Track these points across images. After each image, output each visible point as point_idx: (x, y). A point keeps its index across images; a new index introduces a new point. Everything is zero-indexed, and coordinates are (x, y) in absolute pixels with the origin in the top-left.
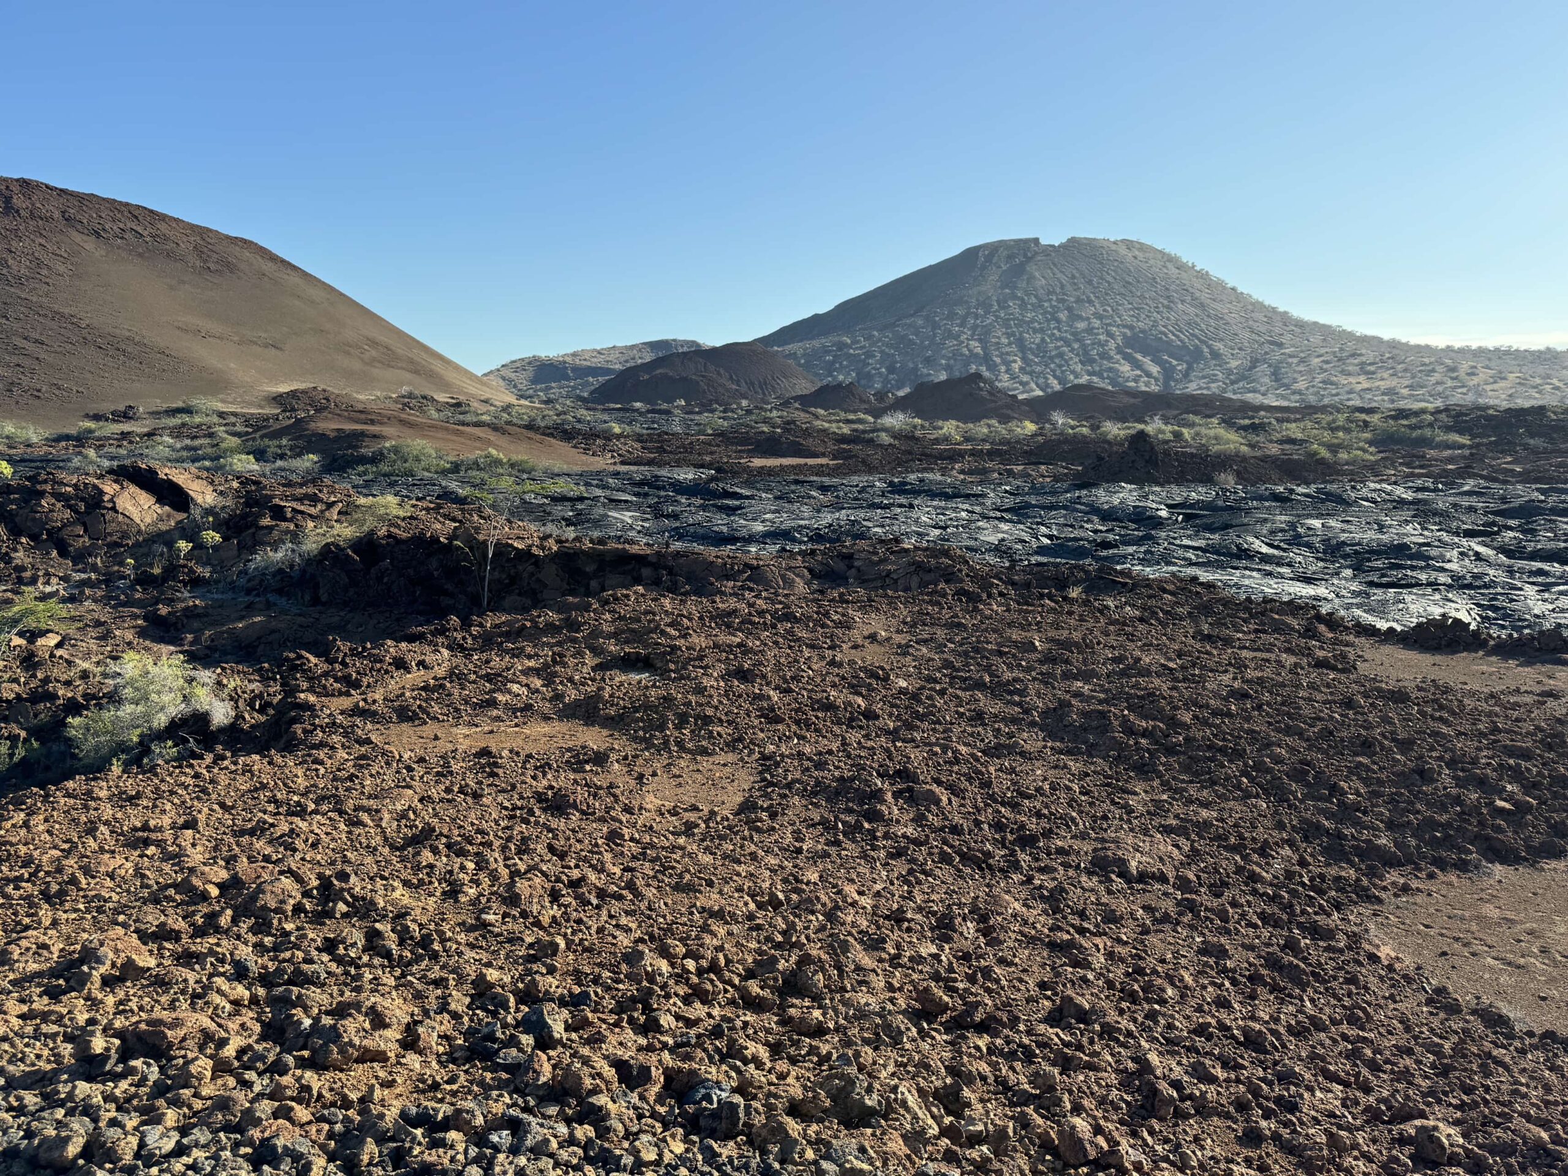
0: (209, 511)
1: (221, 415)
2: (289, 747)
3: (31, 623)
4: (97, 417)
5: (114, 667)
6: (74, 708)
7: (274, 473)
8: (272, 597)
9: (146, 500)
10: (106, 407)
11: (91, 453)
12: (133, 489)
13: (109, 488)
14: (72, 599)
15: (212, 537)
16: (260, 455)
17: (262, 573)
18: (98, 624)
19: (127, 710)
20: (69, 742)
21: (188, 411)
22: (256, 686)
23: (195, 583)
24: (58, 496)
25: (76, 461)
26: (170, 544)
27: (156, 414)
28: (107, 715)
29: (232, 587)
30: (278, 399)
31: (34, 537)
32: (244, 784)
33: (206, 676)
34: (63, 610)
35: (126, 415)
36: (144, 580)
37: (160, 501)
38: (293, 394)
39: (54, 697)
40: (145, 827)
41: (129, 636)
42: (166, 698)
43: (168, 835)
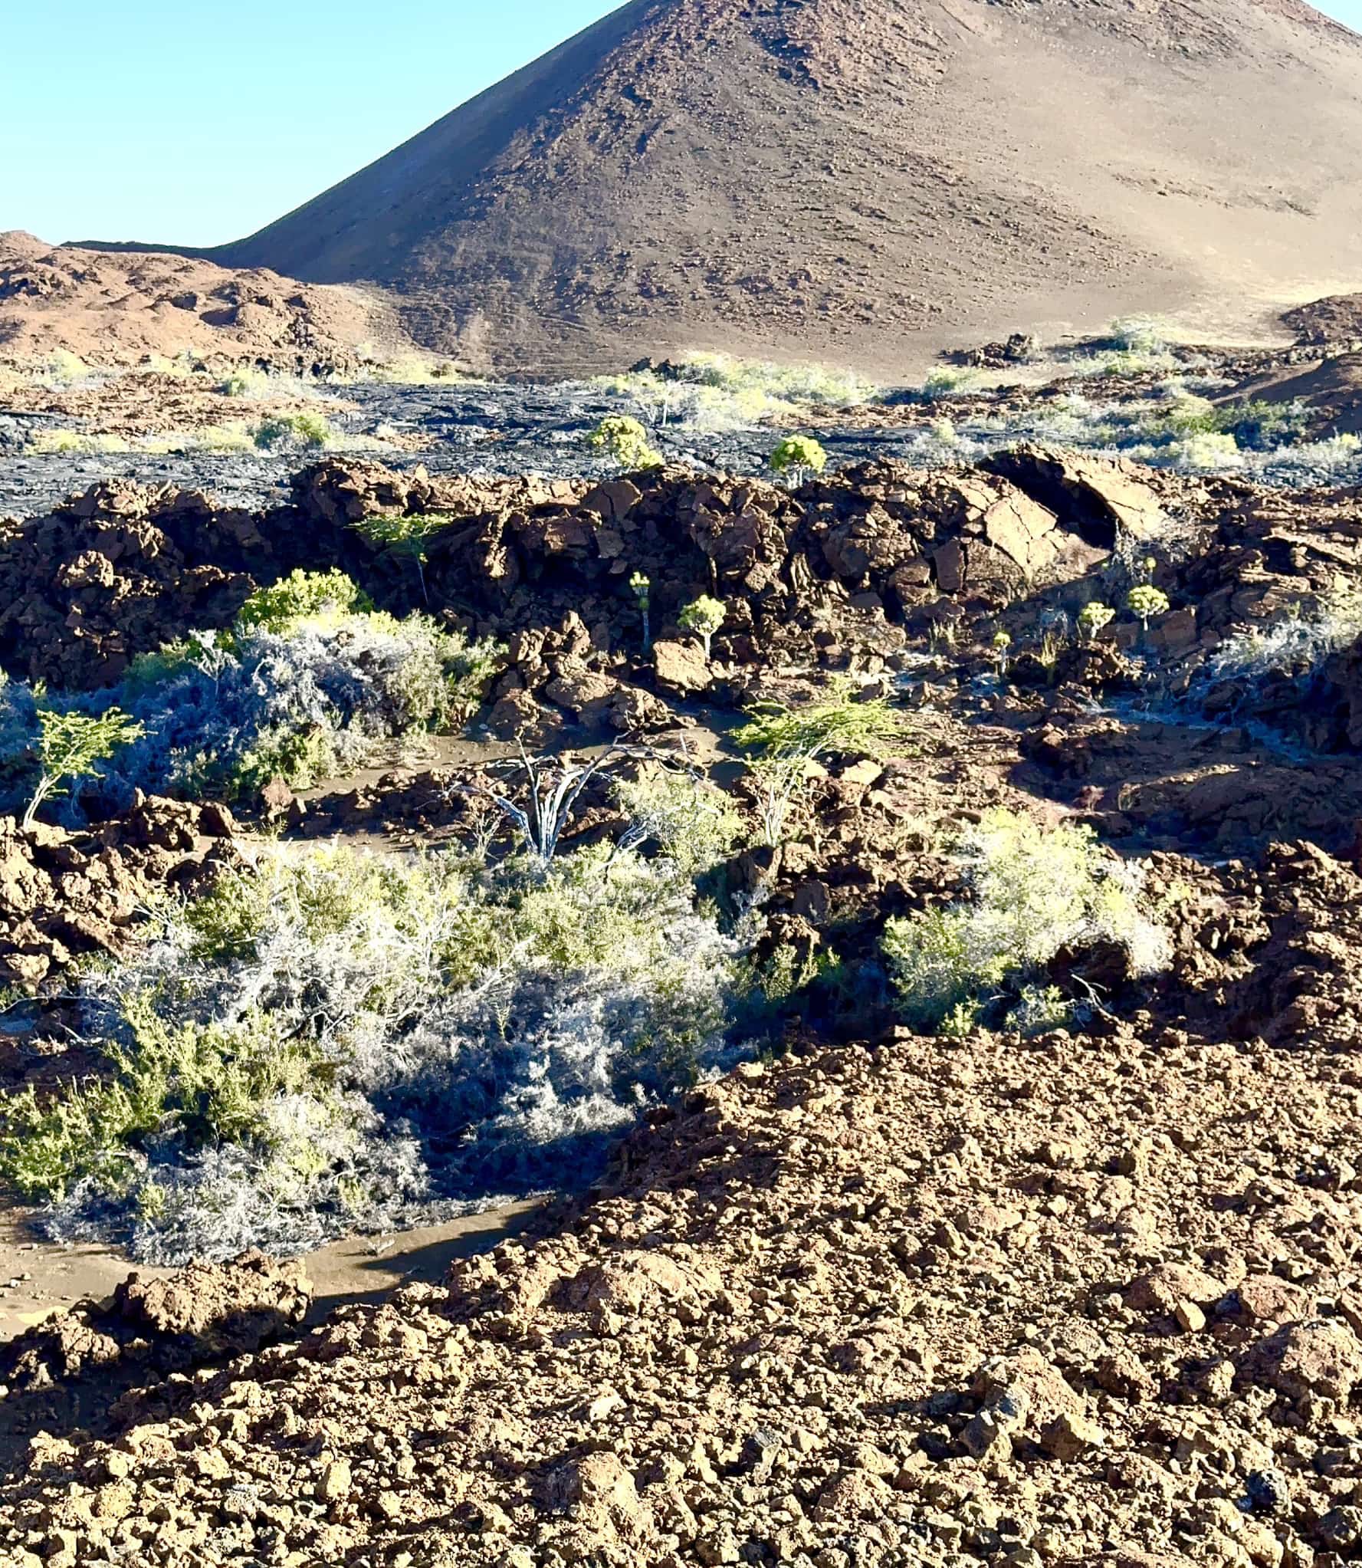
0: (1149, 548)
1: (1180, 352)
2: (1288, 1039)
3: (838, 740)
4: (959, 358)
5: (968, 835)
6: (896, 902)
7: (1270, 472)
8: (1254, 728)
9: (1040, 518)
10: (977, 338)
11: (945, 426)
12: (1019, 498)
13: (978, 493)
14: (902, 702)
15: (1150, 599)
16: (1247, 435)
17: (1239, 676)
18: (943, 751)
19: (986, 921)
20: (886, 961)
21: (1116, 344)
22: (1217, 904)
23: (1115, 687)
24: (895, 509)
25: (921, 442)
26: (1074, 609)
27: (1060, 351)
28: (953, 924)
29: (1180, 700)
30: (1290, 319)
31: (851, 583)
32: (1213, 1101)
33: (1130, 873)
34: (889, 719)
35: (1008, 354)
36: (1025, 675)
37: (1064, 524)
38: (1322, 308)
39: (863, 877)
40: (1041, 1155)
41: (992, 778)
42: (1055, 906)
43: (1088, 1181)
